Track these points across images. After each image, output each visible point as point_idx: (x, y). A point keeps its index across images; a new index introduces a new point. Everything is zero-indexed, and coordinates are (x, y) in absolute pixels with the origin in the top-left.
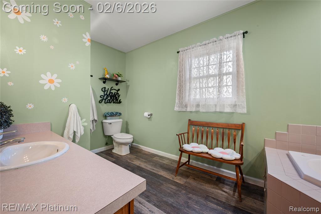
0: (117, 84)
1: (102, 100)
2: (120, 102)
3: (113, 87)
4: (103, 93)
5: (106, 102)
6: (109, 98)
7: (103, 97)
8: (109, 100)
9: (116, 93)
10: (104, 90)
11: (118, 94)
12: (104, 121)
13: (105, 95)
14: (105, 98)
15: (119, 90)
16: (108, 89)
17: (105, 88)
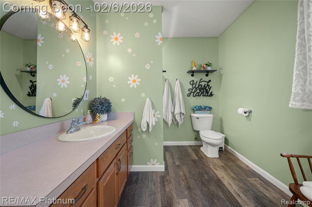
0: (207, 75)
1: (190, 93)
2: (211, 95)
3: (202, 79)
4: (191, 86)
5: (194, 95)
6: (198, 91)
7: (191, 90)
8: (198, 93)
9: (206, 86)
10: (192, 83)
11: (209, 85)
12: (193, 115)
13: (193, 88)
14: (193, 91)
15: (210, 81)
16: (197, 81)
17: (193, 81)
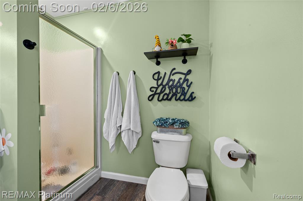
0: (184, 62)
1: (153, 95)
2: (192, 98)
3: (174, 69)
4: (156, 82)
5: (160, 99)
6: (167, 91)
7: (154, 90)
8: (166, 94)
9: (181, 81)
10: (157, 76)
11: (188, 80)
12: (155, 135)
13: (159, 86)
14: (159, 91)
15: (189, 72)
16: (165, 73)
17: (159, 73)
